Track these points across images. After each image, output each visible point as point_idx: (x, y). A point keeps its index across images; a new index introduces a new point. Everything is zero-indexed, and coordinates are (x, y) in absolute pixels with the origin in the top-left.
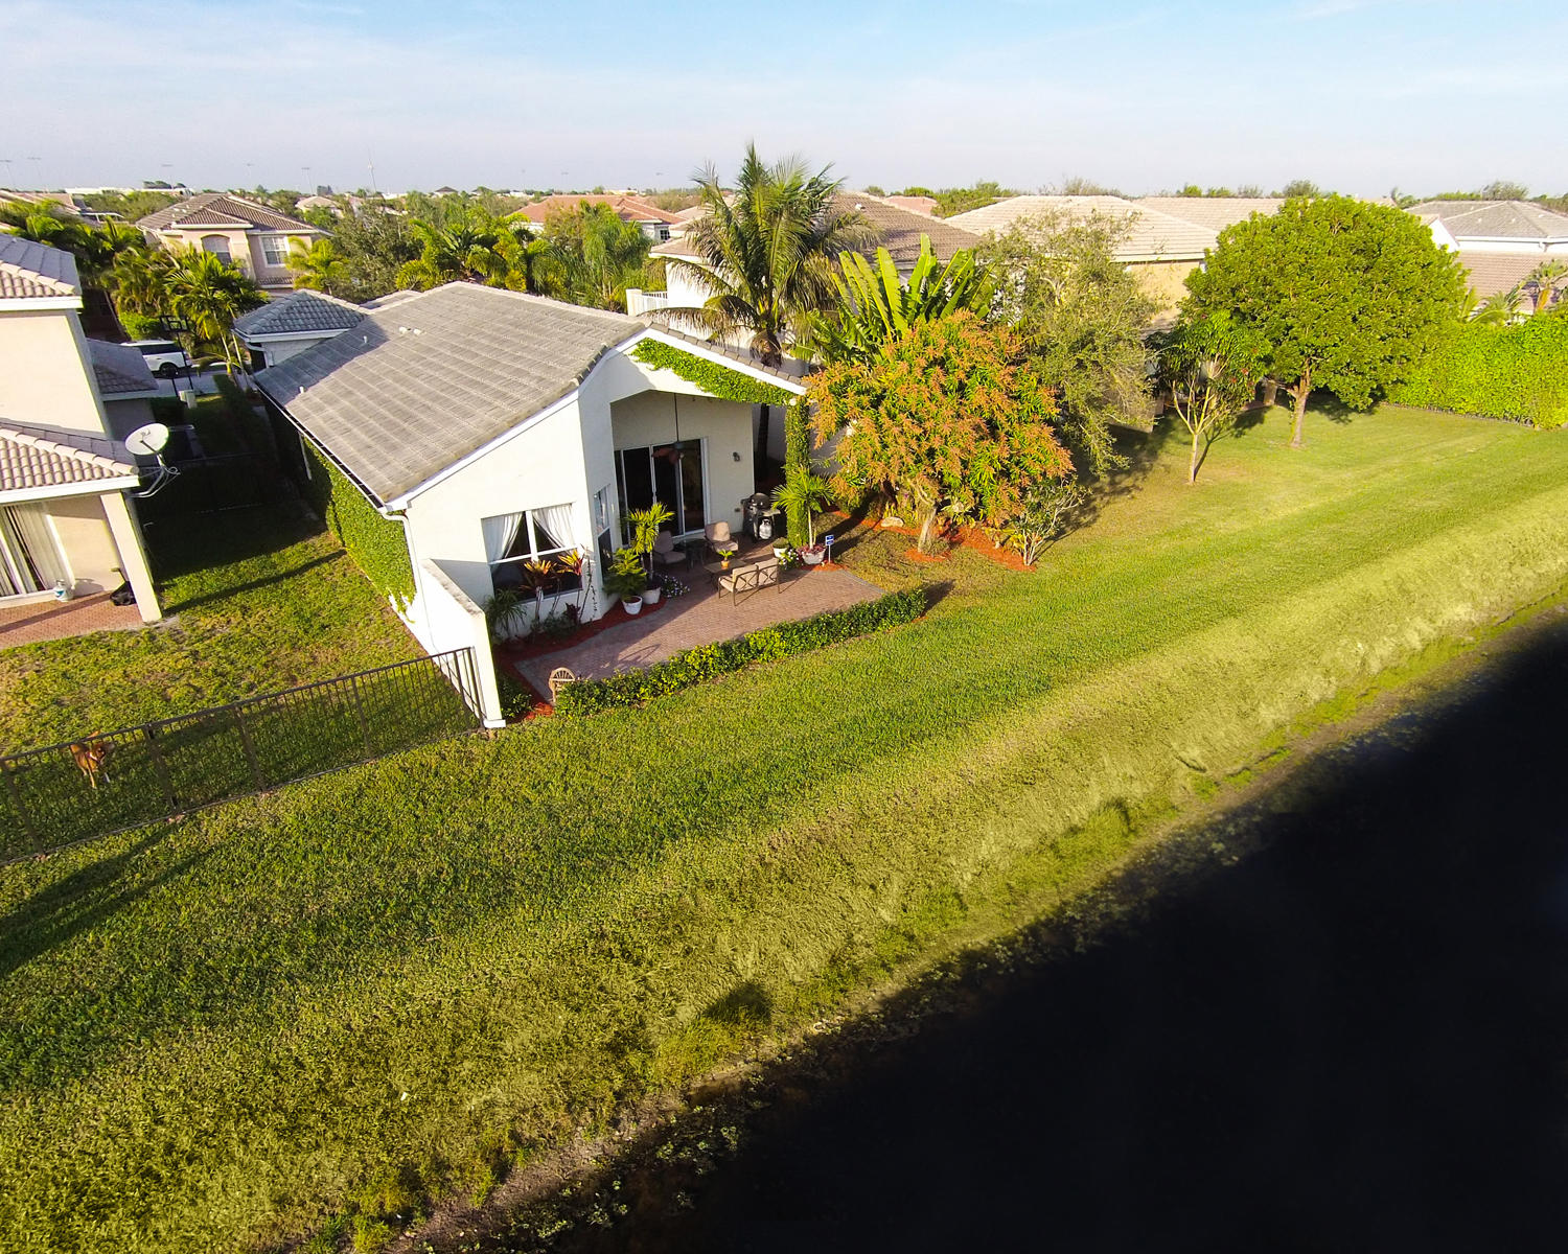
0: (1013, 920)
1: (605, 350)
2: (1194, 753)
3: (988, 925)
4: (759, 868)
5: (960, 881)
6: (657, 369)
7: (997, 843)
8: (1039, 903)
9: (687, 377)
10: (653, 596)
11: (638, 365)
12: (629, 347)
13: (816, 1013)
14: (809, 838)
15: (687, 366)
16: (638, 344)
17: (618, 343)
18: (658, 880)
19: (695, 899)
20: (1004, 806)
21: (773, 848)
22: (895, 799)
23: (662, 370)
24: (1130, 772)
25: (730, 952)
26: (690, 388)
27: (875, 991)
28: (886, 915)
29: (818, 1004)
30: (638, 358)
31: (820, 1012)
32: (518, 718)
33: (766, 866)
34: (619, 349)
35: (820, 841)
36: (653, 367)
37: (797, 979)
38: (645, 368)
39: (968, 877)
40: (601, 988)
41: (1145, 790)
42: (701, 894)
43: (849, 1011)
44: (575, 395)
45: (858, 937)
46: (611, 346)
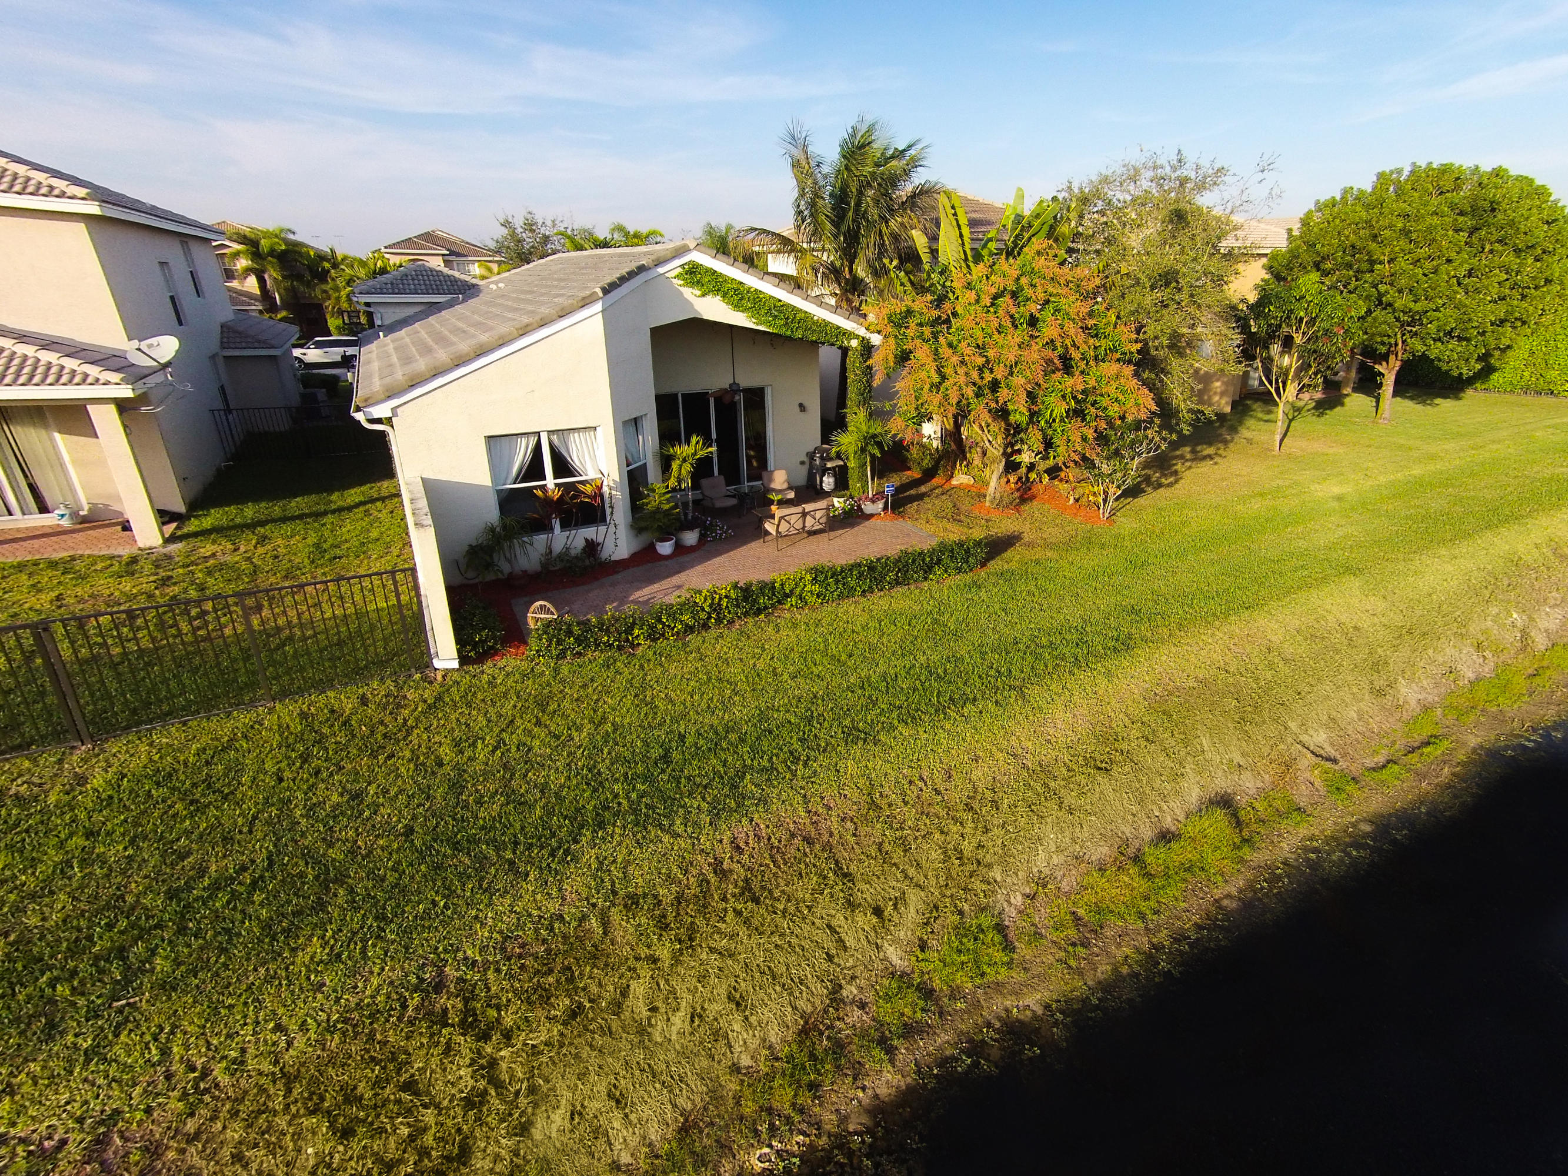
0: (1080, 972)
1: (642, 269)
2: (1319, 738)
3: (1043, 977)
4: (712, 878)
5: (1005, 905)
6: (703, 296)
7: (1059, 850)
8: (1119, 946)
9: (737, 307)
10: (691, 538)
11: (682, 289)
12: (672, 269)
13: (763, 1128)
14: (793, 835)
15: (737, 296)
16: (682, 266)
17: (659, 263)
18: (554, 892)
19: (605, 924)
20: (1071, 798)
21: (738, 848)
22: (921, 784)
23: (709, 298)
24: (1238, 758)
25: (645, 1013)
26: (741, 319)
27: (863, 1088)
28: (894, 955)
29: (770, 1111)
30: (682, 282)
31: (772, 1128)
33: (722, 873)
34: (661, 270)
35: (808, 840)
36: (699, 293)
37: (745, 1061)
38: (690, 293)
39: (1018, 900)
41: (1260, 785)
42: (616, 916)
43: (819, 1126)
44: (598, 307)
45: (849, 991)
46: (651, 265)
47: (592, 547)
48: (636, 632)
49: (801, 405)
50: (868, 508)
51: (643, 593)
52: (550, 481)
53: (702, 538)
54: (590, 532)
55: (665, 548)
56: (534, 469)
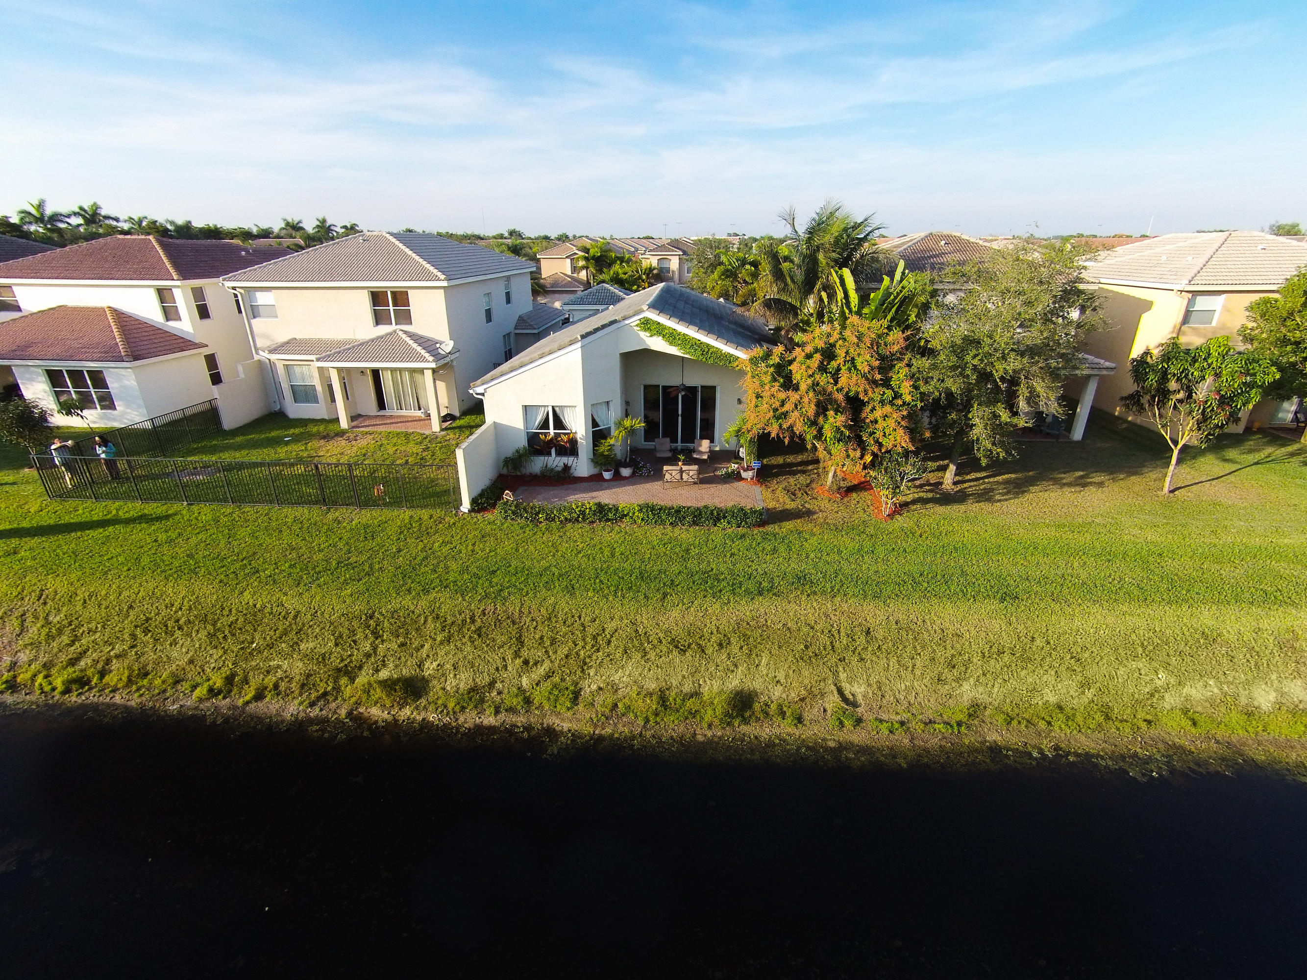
0: (596, 726)
1: (614, 322)
2: (858, 690)
3: (579, 720)
4: (468, 620)
5: (587, 686)
6: (651, 336)
7: (629, 675)
8: (624, 726)
9: (671, 344)
10: (626, 472)
11: (639, 332)
12: (634, 321)
13: (440, 710)
14: (508, 618)
15: (672, 337)
16: (640, 320)
17: (625, 319)
18: (415, 603)
19: (425, 622)
20: (652, 655)
21: (485, 613)
22: (577, 619)
23: (655, 338)
24: (781, 676)
25: (425, 656)
26: (674, 350)
27: (480, 718)
28: (525, 682)
29: (445, 706)
30: (639, 329)
31: (443, 711)
32: (479, 511)
33: (473, 621)
34: (627, 322)
35: (514, 623)
36: (649, 335)
37: (448, 688)
38: (644, 335)
39: (594, 687)
40: (355, 642)
41: (784, 696)
42: (430, 620)
43: (457, 720)
44: (579, 345)
45: (499, 685)
46: (621, 319)
47: (567, 468)
48: (540, 516)
49: (739, 400)
50: (744, 474)
51: (572, 498)
52: (552, 431)
53: (633, 474)
54: (569, 460)
55: (607, 475)
56: (545, 425)
